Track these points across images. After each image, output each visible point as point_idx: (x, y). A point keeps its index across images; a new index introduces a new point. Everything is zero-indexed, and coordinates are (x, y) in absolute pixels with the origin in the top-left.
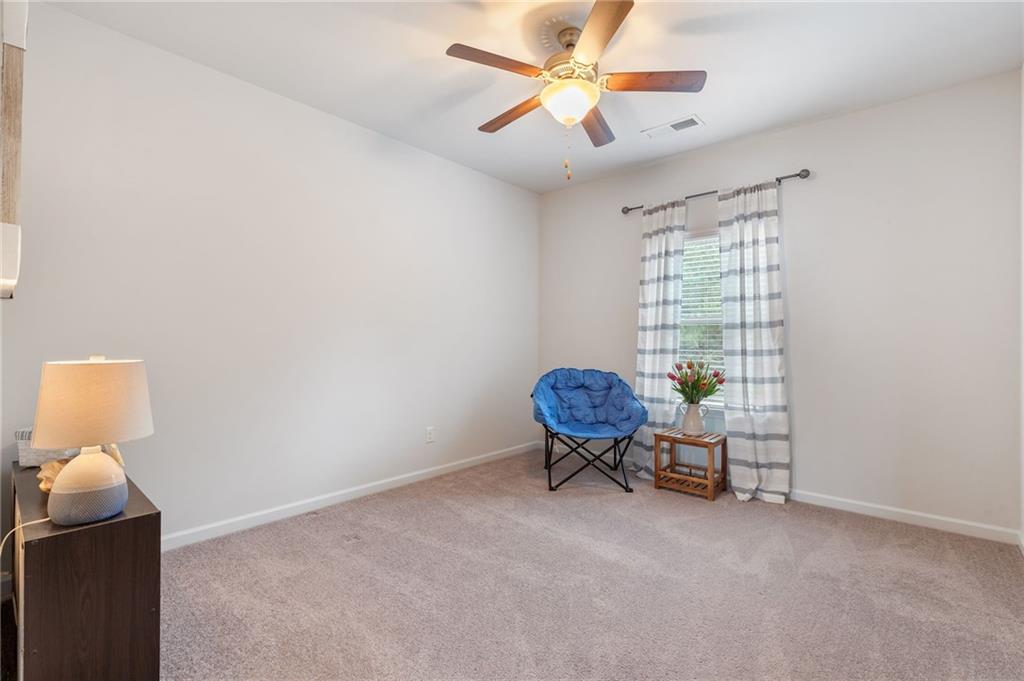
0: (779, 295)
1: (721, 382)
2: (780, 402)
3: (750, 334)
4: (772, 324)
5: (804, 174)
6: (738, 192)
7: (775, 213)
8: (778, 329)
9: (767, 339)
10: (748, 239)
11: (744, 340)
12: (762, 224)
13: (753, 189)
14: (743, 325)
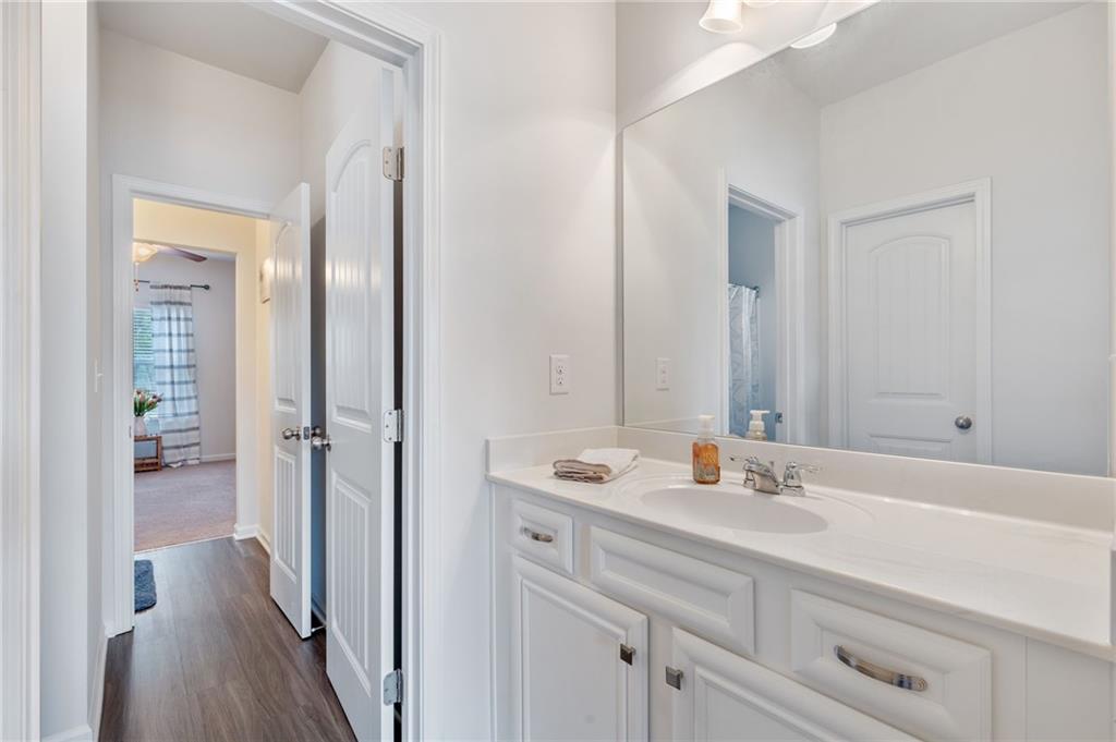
0: (193, 351)
1: (159, 400)
2: (194, 409)
3: (176, 372)
4: (188, 367)
5: (207, 287)
6: (166, 287)
7: (190, 304)
8: (192, 370)
9: (185, 375)
10: (174, 315)
11: (172, 375)
12: (182, 309)
13: (176, 288)
14: (172, 367)
